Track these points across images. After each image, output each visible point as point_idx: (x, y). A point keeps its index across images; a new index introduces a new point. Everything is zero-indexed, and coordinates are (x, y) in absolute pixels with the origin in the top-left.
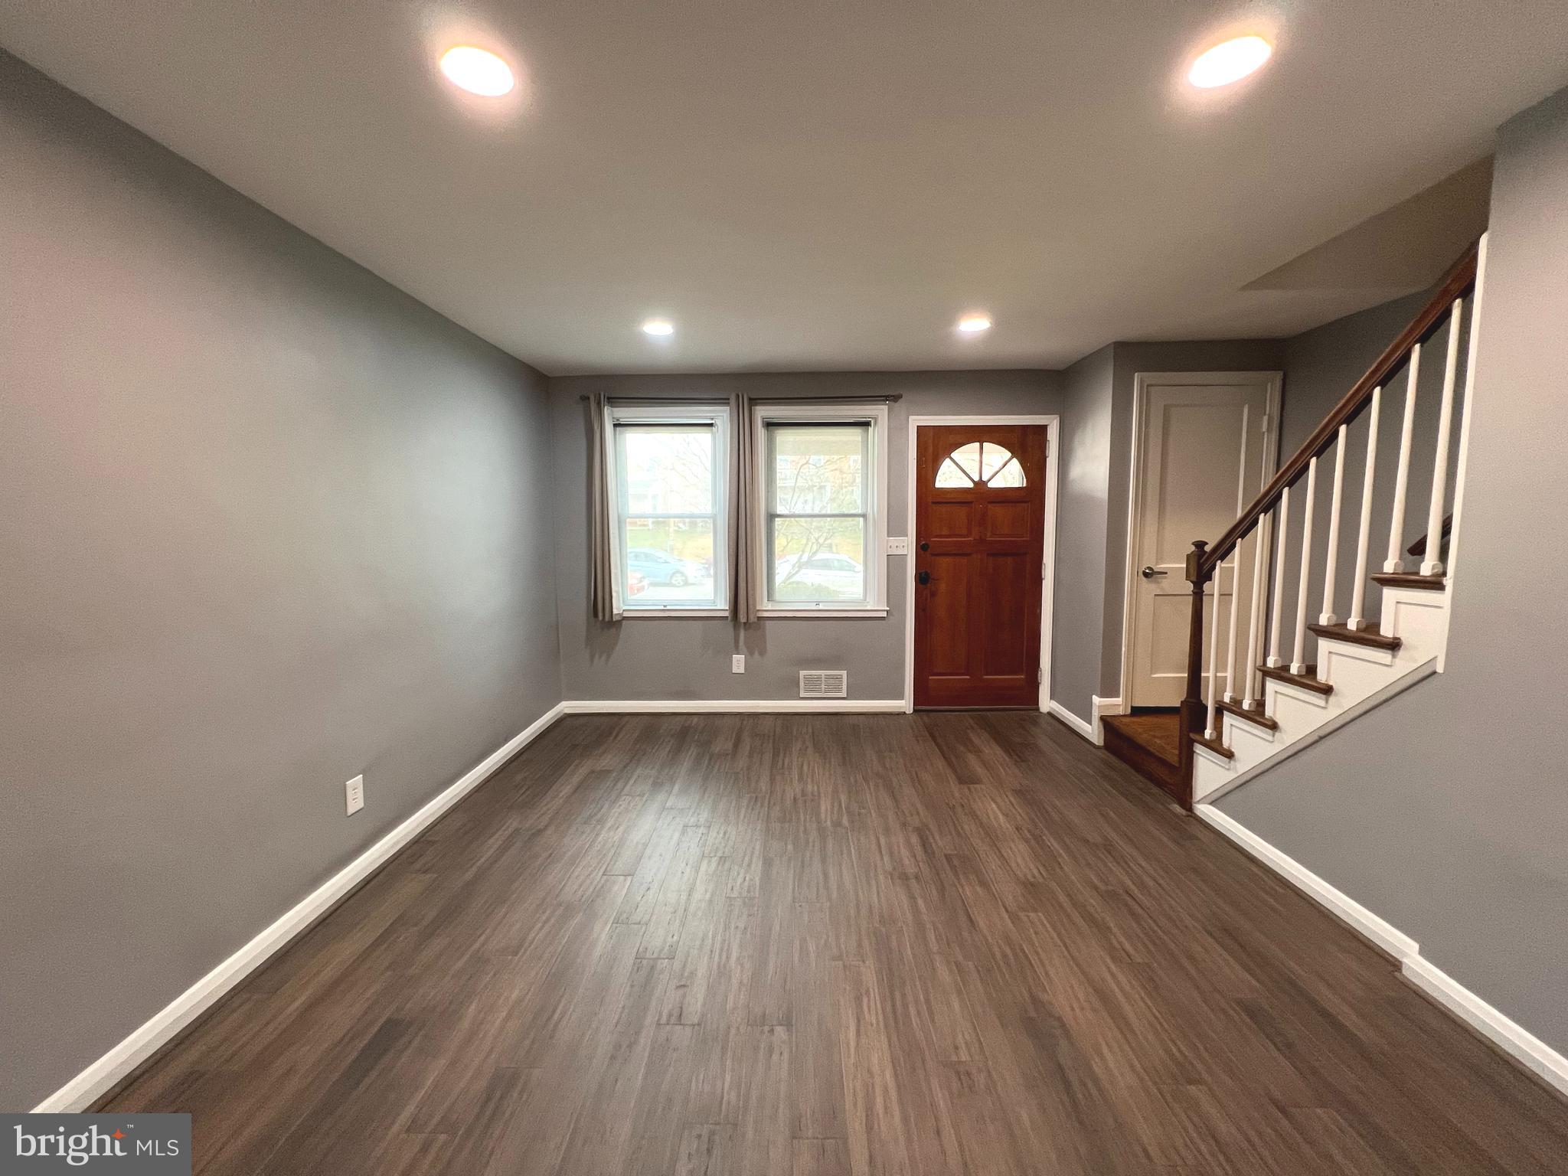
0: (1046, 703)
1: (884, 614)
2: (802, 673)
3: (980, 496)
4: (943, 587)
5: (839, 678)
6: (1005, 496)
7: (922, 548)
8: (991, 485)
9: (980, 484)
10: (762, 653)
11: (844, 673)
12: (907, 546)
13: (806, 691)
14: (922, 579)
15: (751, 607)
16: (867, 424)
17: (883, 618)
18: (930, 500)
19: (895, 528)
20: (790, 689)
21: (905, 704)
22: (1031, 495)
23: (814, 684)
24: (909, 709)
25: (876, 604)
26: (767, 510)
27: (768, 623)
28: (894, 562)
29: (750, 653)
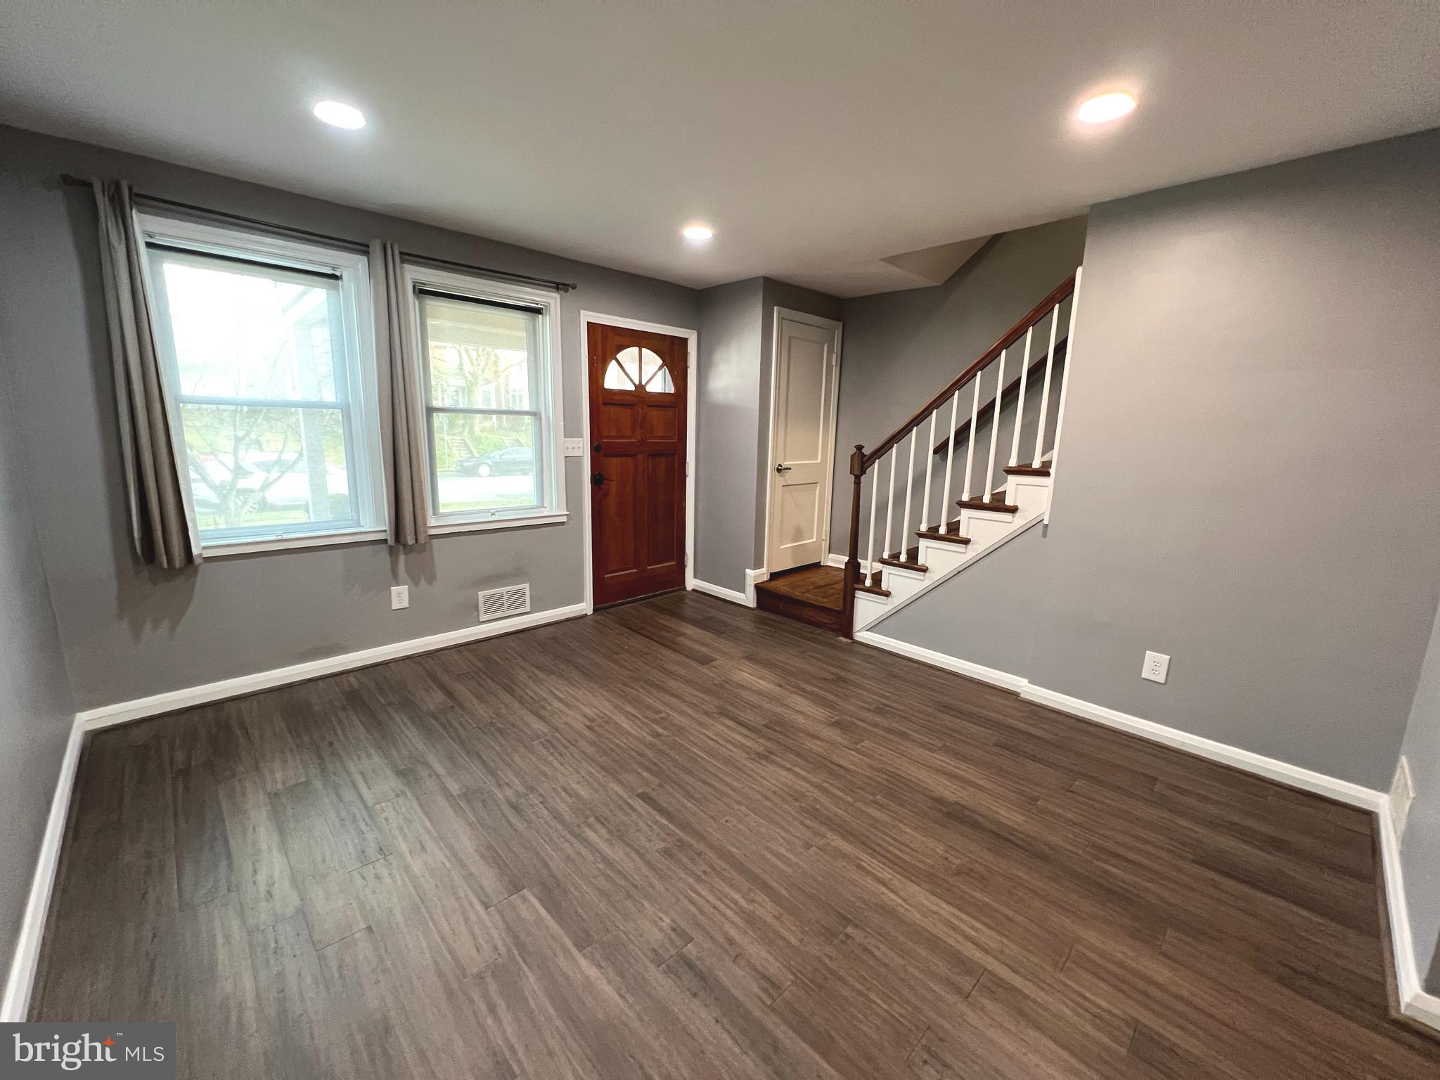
0: (691, 582)
1: (564, 519)
2: (481, 594)
3: (638, 398)
4: (613, 487)
5: (523, 591)
6: (659, 401)
7: (596, 449)
8: (649, 389)
9: (640, 387)
10: (431, 579)
11: (527, 586)
12: (582, 447)
13: (487, 613)
14: (597, 480)
15: (420, 524)
16: (538, 311)
17: (562, 523)
18: (602, 400)
19: (571, 431)
20: (469, 614)
21: (585, 606)
22: (676, 402)
23: (495, 603)
24: (590, 611)
25: (555, 508)
26: (426, 403)
27: (435, 542)
28: (571, 463)
29: (415, 581)
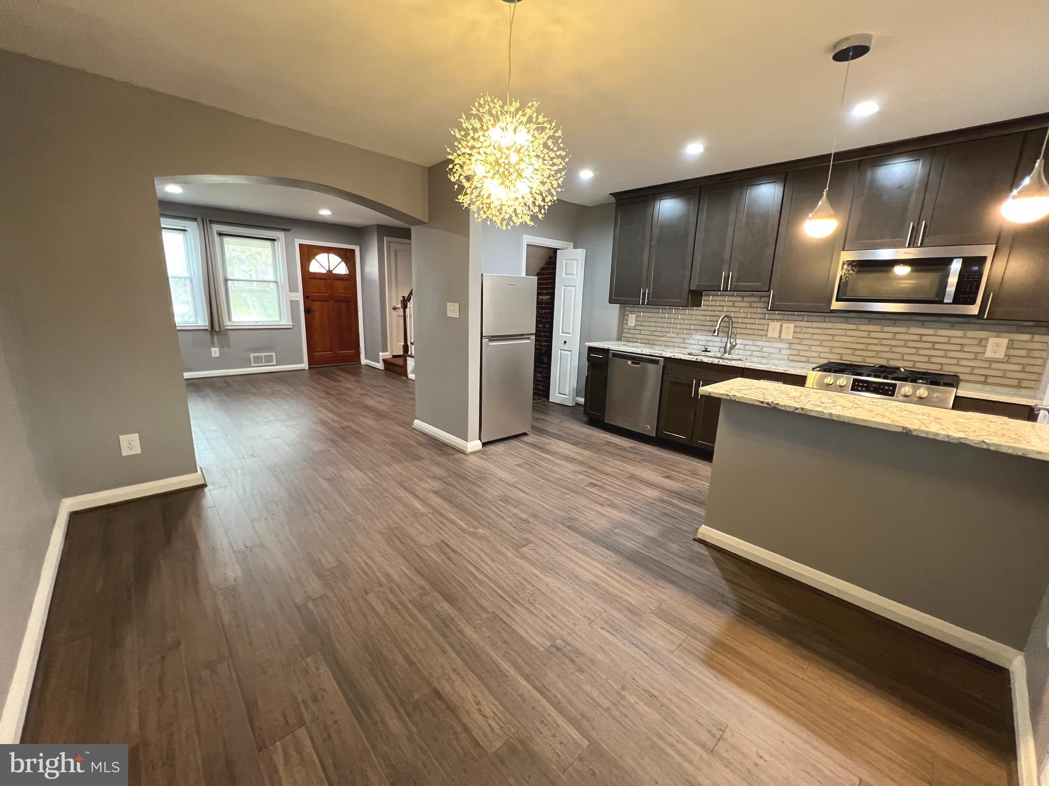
0: (364, 361)
1: (291, 327)
2: (252, 355)
3: (330, 277)
4: (317, 314)
5: (271, 356)
6: (339, 277)
7: (306, 298)
8: (334, 272)
9: (330, 272)
10: (229, 346)
11: (274, 354)
12: (299, 296)
13: (255, 363)
14: (307, 311)
15: (221, 324)
16: (274, 240)
17: (290, 328)
18: (308, 278)
19: (293, 289)
20: (247, 363)
21: (305, 365)
22: (350, 278)
23: (258, 360)
24: (307, 368)
25: (286, 322)
26: (224, 277)
27: (230, 332)
28: (293, 304)
29: (221, 346)
